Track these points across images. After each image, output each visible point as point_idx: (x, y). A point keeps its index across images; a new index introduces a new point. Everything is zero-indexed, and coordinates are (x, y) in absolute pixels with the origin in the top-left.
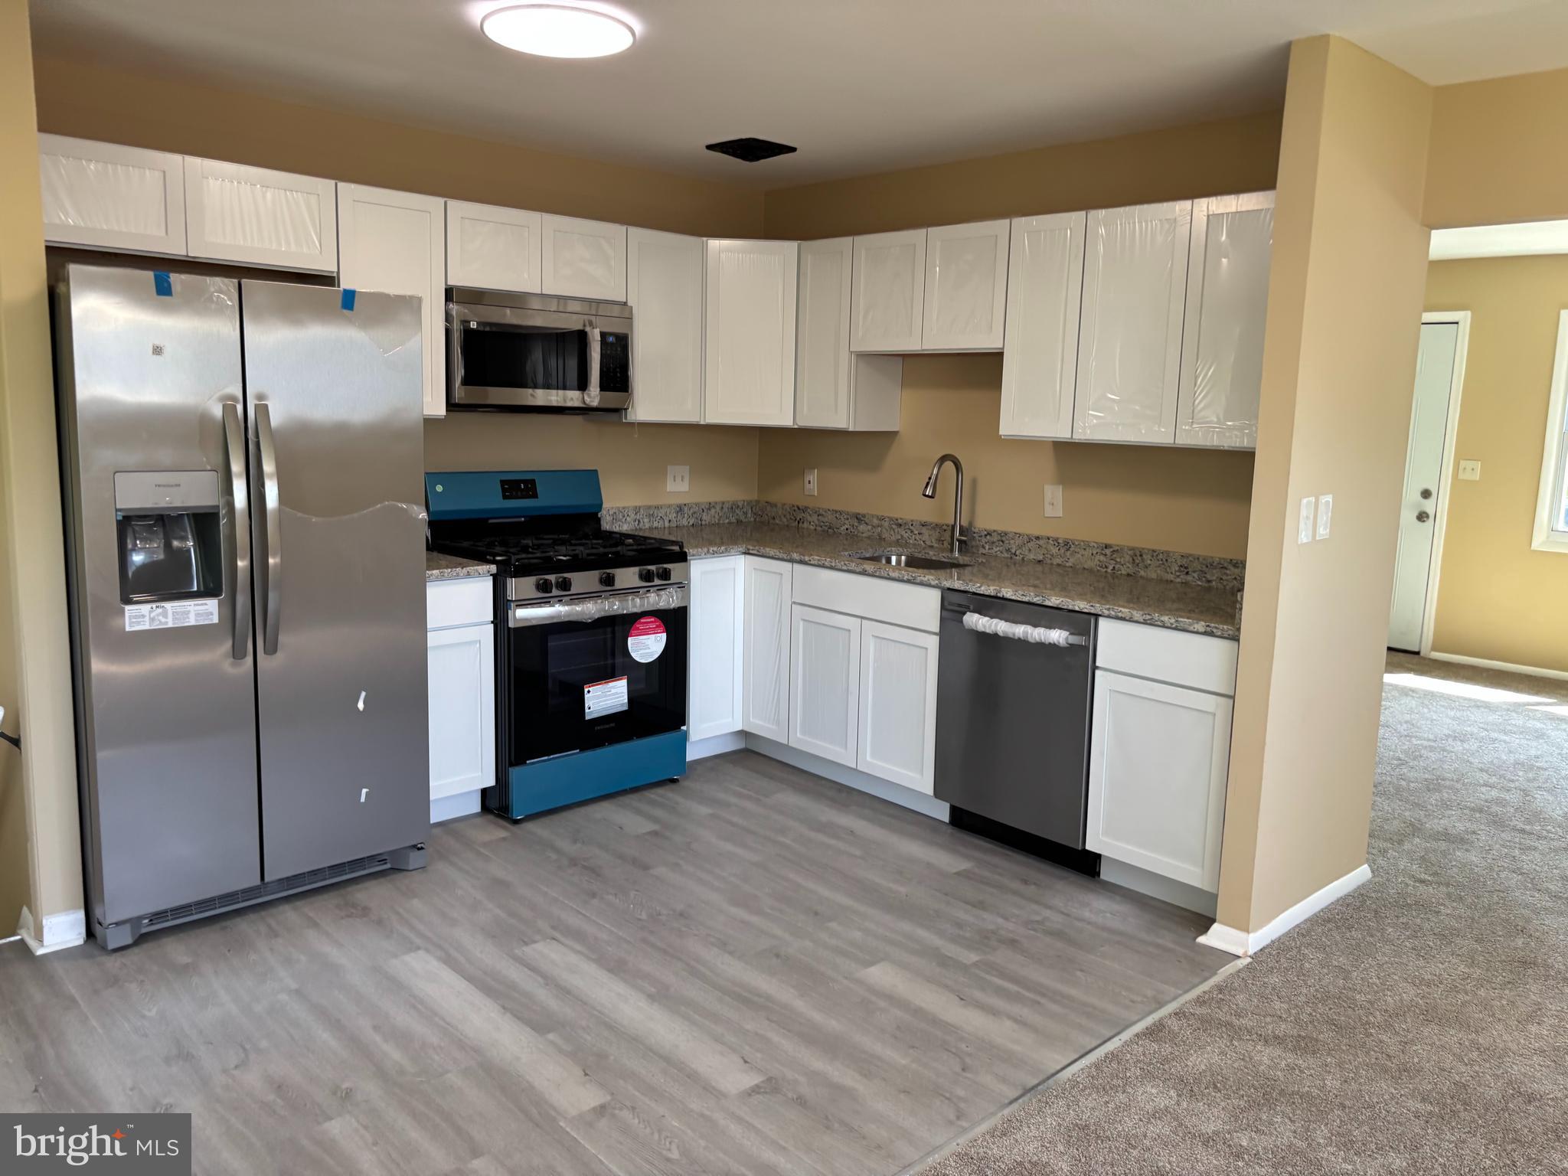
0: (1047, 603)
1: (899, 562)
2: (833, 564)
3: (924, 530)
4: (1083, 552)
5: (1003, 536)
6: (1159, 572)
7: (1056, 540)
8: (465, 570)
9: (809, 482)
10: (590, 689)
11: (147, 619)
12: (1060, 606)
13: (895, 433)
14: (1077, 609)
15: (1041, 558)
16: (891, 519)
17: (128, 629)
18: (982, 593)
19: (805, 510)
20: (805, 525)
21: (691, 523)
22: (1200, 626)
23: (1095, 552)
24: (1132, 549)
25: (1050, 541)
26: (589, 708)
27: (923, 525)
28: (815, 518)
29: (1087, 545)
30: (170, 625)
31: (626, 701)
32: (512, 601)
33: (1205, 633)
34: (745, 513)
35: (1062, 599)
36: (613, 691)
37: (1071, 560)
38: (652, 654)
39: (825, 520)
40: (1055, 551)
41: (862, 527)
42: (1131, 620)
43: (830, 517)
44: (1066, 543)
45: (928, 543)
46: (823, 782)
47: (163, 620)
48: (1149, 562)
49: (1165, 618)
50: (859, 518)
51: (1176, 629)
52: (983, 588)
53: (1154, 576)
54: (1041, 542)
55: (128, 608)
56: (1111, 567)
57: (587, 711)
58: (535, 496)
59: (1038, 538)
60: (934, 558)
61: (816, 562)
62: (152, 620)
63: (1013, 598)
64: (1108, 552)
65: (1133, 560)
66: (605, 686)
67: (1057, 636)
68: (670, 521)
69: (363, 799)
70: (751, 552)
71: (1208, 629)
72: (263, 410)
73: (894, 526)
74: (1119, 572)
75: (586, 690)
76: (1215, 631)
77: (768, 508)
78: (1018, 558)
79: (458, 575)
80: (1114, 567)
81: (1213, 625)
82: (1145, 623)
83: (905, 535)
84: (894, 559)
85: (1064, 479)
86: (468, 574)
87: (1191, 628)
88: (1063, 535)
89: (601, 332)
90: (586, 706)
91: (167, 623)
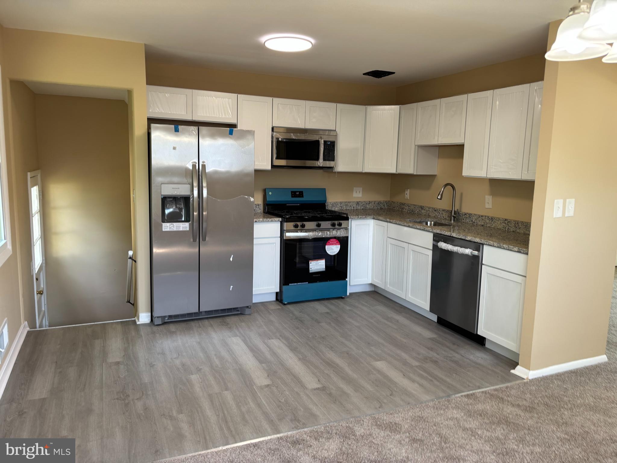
2: (400, 223)
3: (443, 213)
4: (497, 222)
5: (470, 215)
7: (488, 217)
8: (271, 220)
9: (406, 194)
10: (312, 262)
11: (169, 228)
12: (471, 240)
13: (436, 175)
14: (476, 241)
15: (483, 224)
16: (432, 208)
17: (163, 230)
18: (446, 234)
19: (404, 204)
20: (404, 210)
21: (362, 208)
22: (516, 249)
23: (501, 222)
24: (515, 221)
25: (487, 218)
26: (311, 269)
27: (444, 210)
28: (407, 207)
29: (499, 219)
30: (175, 230)
31: (324, 267)
32: (285, 230)
33: (518, 252)
34: (384, 205)
35: (471, 237)
36: (320, 264)
37: (494, 225)
38: (335, 252)
39: (411, 208)
40: (488, 221)
41: (423, 211)
42: (493, 246)
43: (412, 207)
44: (492, 218)
45: (445, 217)
46: (397, 304)
47: (173, 228)
48: (521, 226)
49: (505, 246)
50: (422, 208)
51: (508, 250)
52: (446, 233)
54: (483, 218)
55: (163, 224)
56: (507, 228)
57: (310, 269)
58: (303, 197)
59: (482, 216)
60: (444, 223)
61: (394, 222)
62: (170, 228)
63: (456, 237)
64: (506, 222)
65: (515, 225)
66: (317, 262)
67: (468, 251)
68: (354, 207)
69: (231, 289)
70: (375, 218)
71: (519, 250)
72: (204, 166)
73: (433, 211)
74: (510, 230)
75: (310, 262)
76: (521, 251)
77: (393, 204)
78: (475, 224)
79: (268, 221)
80: (508, 228)
82: (498, 247)
83: (437, 214)
84: (429, 223)
85: (493, 193)
86: (272, 221)
87: (513, 250)
88: (490, 215)
89: (324, 141)
90: (310, 268)
91: (174, 229)
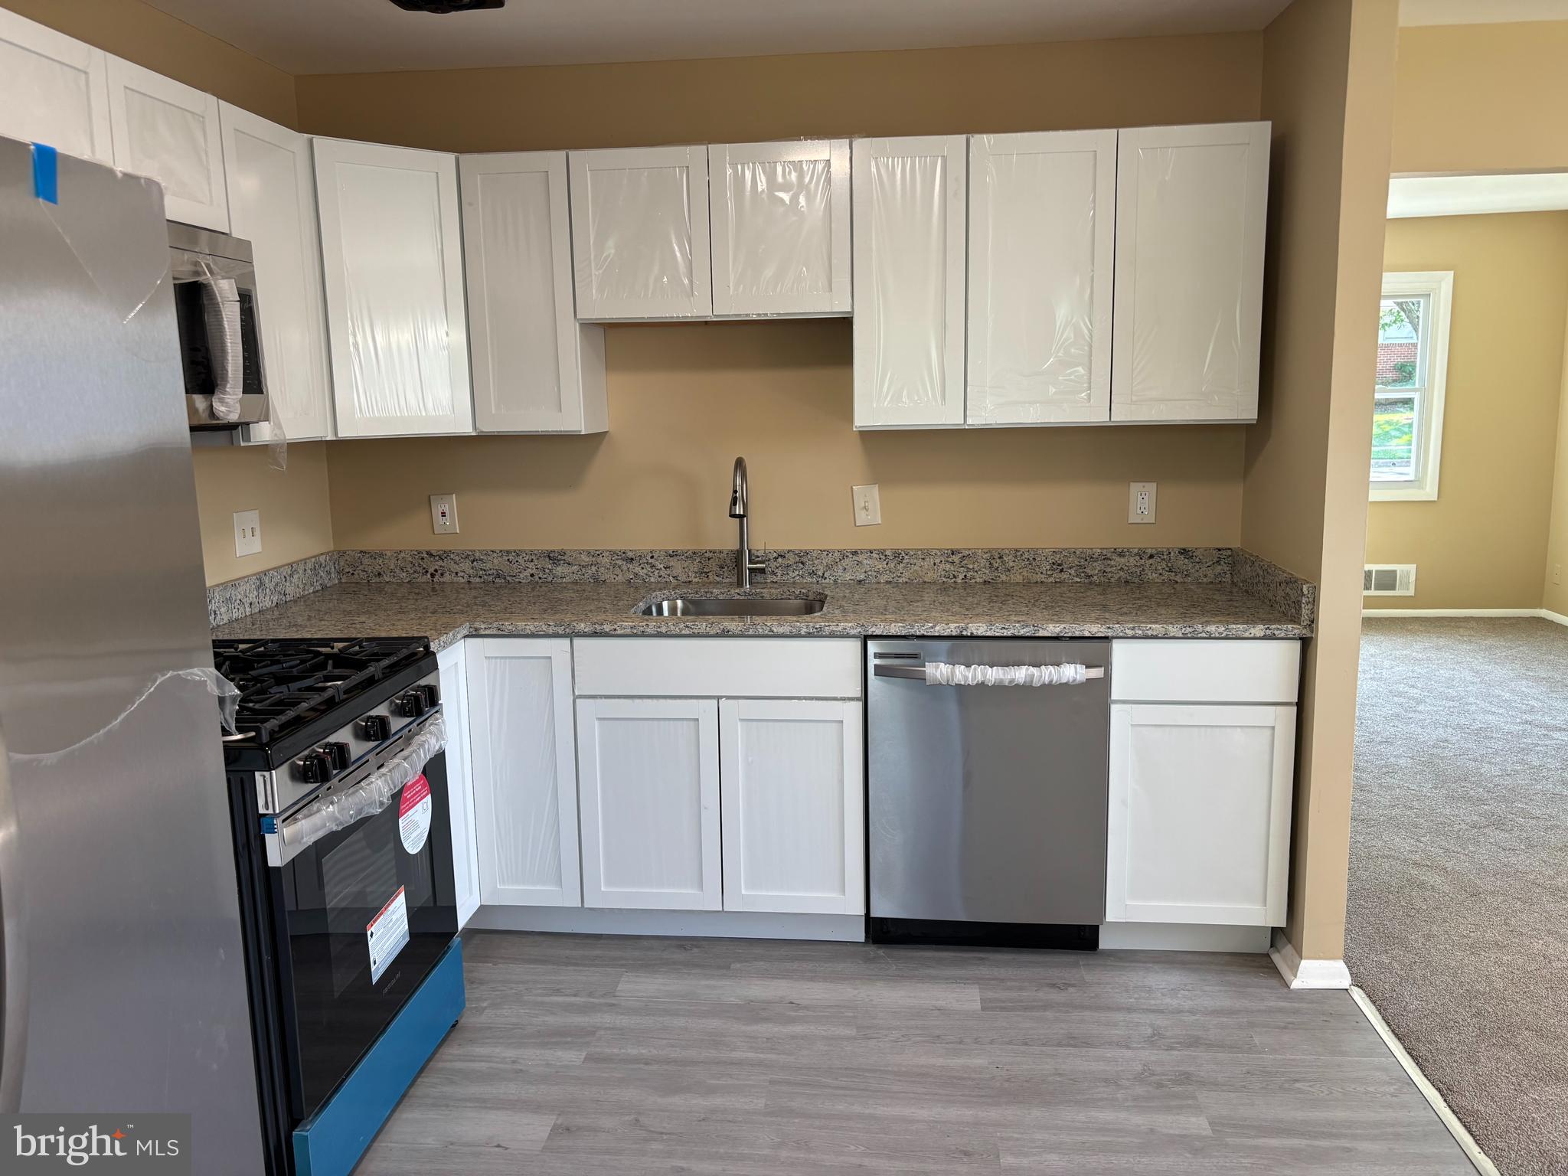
0: (1041, 633)
1: (673, 610)
2: (663, 630)
3: (672, 562)
4: (920, 563)
5: (802, 557)
6: (1025, 573)
7: (882, 552)
9: (443, 514)
10: (373, 929)
12: (1062, 635)
13: (607, 432)
15: (862, 577)
18: (937, 634)
19: (443, 556)
20: (447, 578)
21: (274, 604)
22: (1258, 630)
23: (937, 561)
24: (990, 551)
25: (874, 555)
26: (375, 961)
27: (673, 555)
28: (466, 566)
29: (926, 553)
31: (407, 929)
32: (275, 816)
33: (1264, 638)
35: (1063, 626)
36: (393, 918)
37: (906, 574)
39: (489, 566)
40: (881, 566)
41: (559, 570)
42: (1165, 637)
43: (497, 562)
44: (897, 555)
48: (1011, 564)
49: (1212, 628)
50: (554, 557)
51: (1226, 638)
52: (937, 628)
53: (1019, 579)
54: (860, 558)
56: (961, 576)
57: (373, 964)
59: (855, 553)
63: (989, 634)
64: (956, 558)
65: (990, 564)
66: (386, 915)
67: (1072, 673)
70: (482, 632)
71: (1268, 632)
73: (619, 562)
74: (973, 581)
75: (369, 933)
76: (1276, 633)
77: (366, 561)
80: (965, 576)
81: (1274, 626)
82: (1185, 637)
83: (642, 573)
85: (879, 477)
87: (1247, 635)
88: (889, 544)
90: (372, 958)
